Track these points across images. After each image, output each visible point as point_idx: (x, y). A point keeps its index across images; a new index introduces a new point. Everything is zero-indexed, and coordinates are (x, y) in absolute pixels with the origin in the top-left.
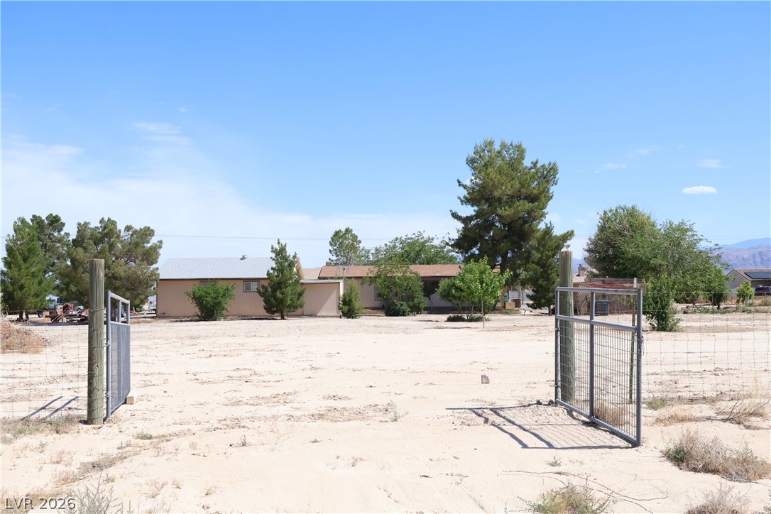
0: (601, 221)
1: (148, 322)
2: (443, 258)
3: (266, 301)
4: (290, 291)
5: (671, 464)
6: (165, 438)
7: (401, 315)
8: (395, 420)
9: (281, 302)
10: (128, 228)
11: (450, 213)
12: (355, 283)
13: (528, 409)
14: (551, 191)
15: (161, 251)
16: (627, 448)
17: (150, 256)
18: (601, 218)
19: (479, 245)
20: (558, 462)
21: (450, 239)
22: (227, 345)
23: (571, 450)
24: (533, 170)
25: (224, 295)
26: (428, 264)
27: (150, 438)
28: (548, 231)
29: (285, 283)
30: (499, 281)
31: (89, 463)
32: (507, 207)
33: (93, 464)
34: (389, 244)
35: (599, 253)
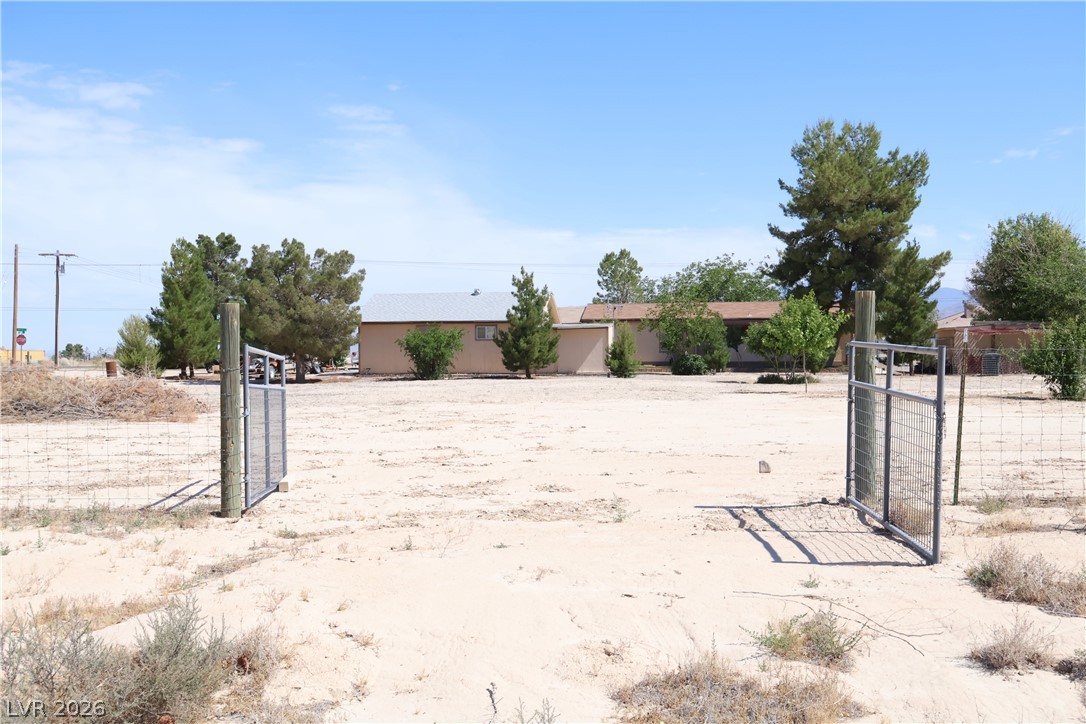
0: (994, 237)
1: (348, 381)
2: (760, 292)
3: (506, 353)
4: (538, 340)
5: (974, 589)
6: (312, 537)
7: (695, 374)
8: (620, 521)
9: (526, 354)
10: (320, 253)
11: (767, 228)
12: (628, 327)
13: (807, 510)
14: (917, 194)
15: (363, 284)
16: (919, 565)
17: (349, 291)
18: (994, 233)
19: (809, 274)
20: (816, 582)
21: (767, 265)
22: (439, 414)
23: (840, 567)
24: (891, 164)
25: (448, 344)
26: (738, 300)
27: (295, 536)
28: (911, 252)
29: (531, 327)
30: (829, 326)
31: (208, 566)
32: (850, 219)
33: (212, 567)
34: (682, 272)
35: (991, 284)
